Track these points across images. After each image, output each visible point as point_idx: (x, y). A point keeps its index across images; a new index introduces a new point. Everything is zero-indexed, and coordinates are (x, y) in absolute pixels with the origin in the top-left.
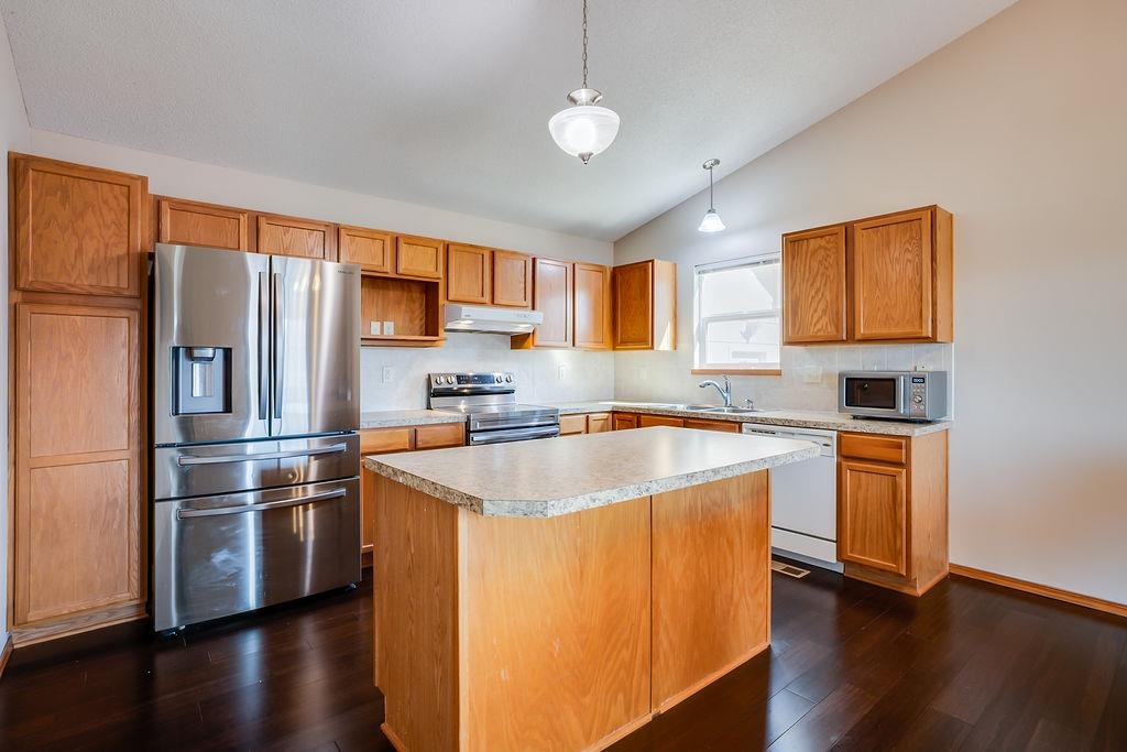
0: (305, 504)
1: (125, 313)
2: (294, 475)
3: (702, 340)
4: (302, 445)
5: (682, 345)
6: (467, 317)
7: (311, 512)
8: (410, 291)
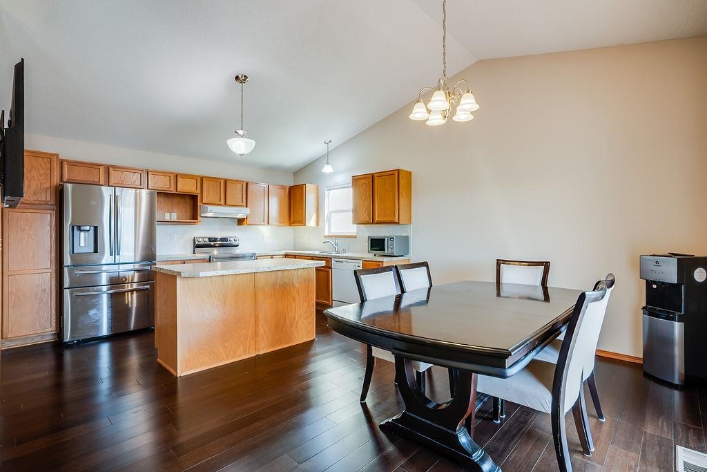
0: (132, 291)
1: (49, 212)
2: (126, 279)
3: (329, 221)
4: (131, 267)
5: (321, 223)
6: (211, 211)
7: (135, 294)
8: (185, 198)
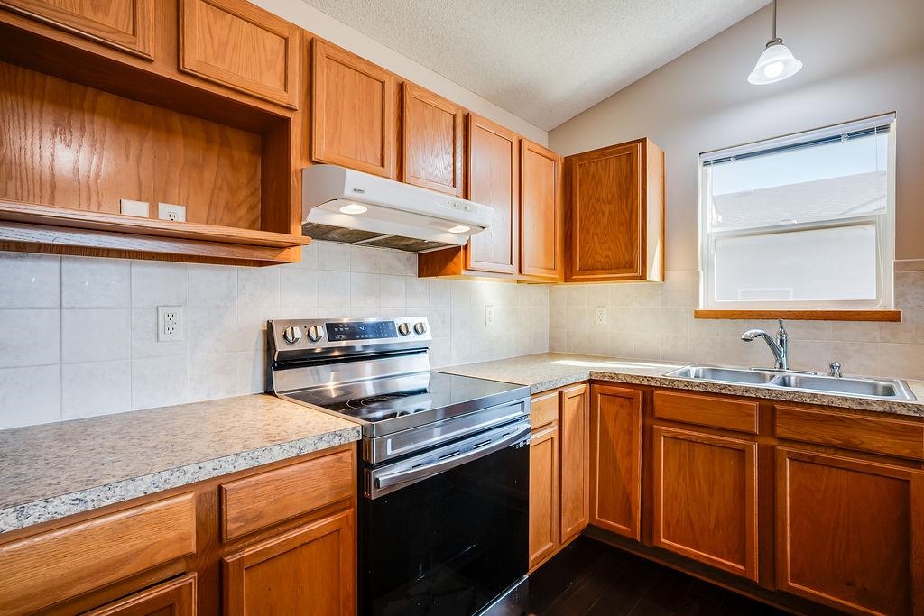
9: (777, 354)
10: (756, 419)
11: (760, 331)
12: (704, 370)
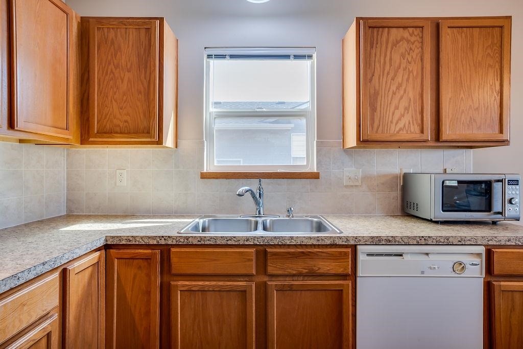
9: (257, 203)
10: (254, 263)
11: (247, 188)
12: (209, 221)
